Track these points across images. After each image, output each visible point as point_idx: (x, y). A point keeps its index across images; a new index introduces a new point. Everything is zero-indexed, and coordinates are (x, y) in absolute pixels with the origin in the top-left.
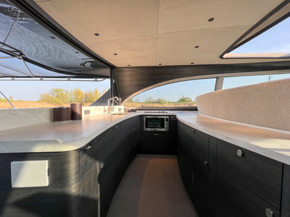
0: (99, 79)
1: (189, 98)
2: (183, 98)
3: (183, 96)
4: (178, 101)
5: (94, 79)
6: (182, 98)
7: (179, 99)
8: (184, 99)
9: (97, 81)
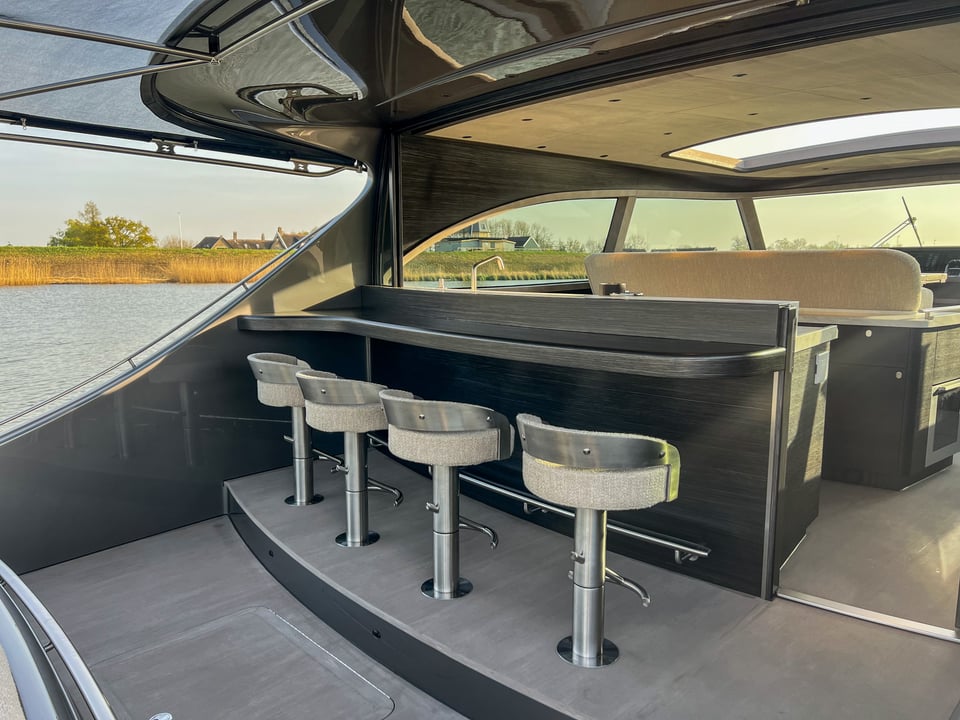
0: (313, 168)
1: (131, 226)
2: (94, 224)
3: (92, 209)
4: (54, 242)
5: (290, 165)
6: (85, 222)
7: (65, 228)
8: (104, 232)
9: (305, 173)
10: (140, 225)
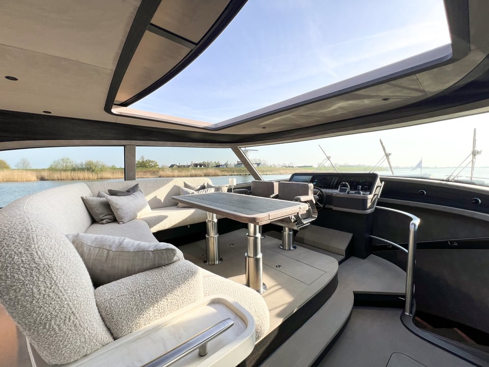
1: (152, 162)
3: (143, 157)
8: (145, 163)
10: (154, 161)
